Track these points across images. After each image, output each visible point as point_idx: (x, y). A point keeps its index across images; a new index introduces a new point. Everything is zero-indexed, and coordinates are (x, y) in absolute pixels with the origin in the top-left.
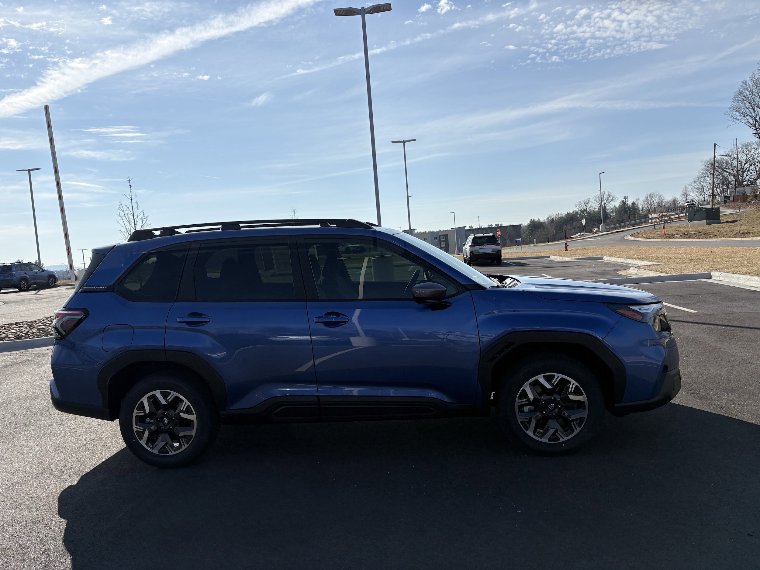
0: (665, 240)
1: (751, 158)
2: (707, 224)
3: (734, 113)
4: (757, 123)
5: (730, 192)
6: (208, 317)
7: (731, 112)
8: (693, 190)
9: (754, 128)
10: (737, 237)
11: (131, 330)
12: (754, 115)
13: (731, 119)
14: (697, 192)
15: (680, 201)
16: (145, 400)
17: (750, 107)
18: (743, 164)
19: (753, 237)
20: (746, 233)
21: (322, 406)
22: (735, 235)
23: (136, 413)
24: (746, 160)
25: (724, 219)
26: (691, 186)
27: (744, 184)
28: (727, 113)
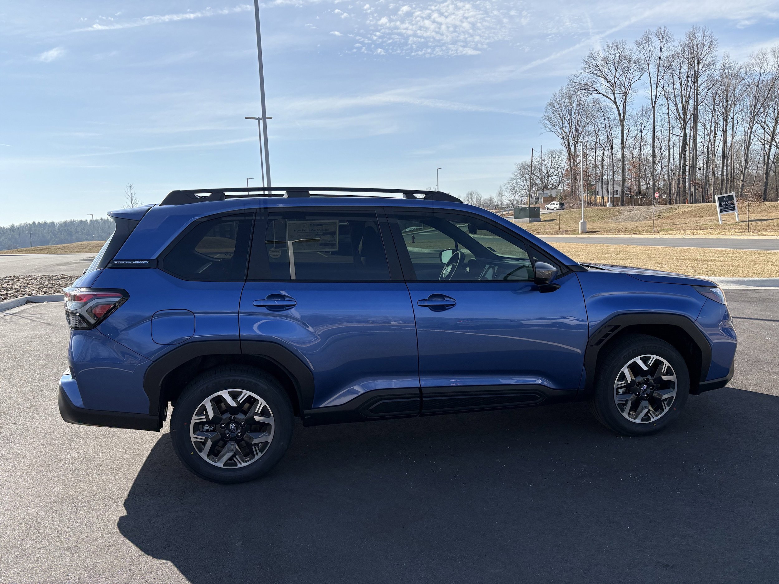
1: (555, 164)
2: (530, 222)
3: (546, 122)
4: (564, 134)
5: (539, 194)
6: (293, 300)
7: (544, 121)
8: (506, 191)
9: (561, 137)
10: (558, 234)
11: (192, 316)
12: (561, 125)
13: (543, 127)
14: (510, 192)
15: (496, 200)
16: (207, 403)
17: (559, 118)
18: (549, 169)
19: (572, 234)
20: (565, 231)
21: (424, 399)
22: (556, 232)
23: (195, 419)
24: (551, 165)
25: (545, 217)
26: (506, 187)
27: (549, 187)
28: (540, 122)
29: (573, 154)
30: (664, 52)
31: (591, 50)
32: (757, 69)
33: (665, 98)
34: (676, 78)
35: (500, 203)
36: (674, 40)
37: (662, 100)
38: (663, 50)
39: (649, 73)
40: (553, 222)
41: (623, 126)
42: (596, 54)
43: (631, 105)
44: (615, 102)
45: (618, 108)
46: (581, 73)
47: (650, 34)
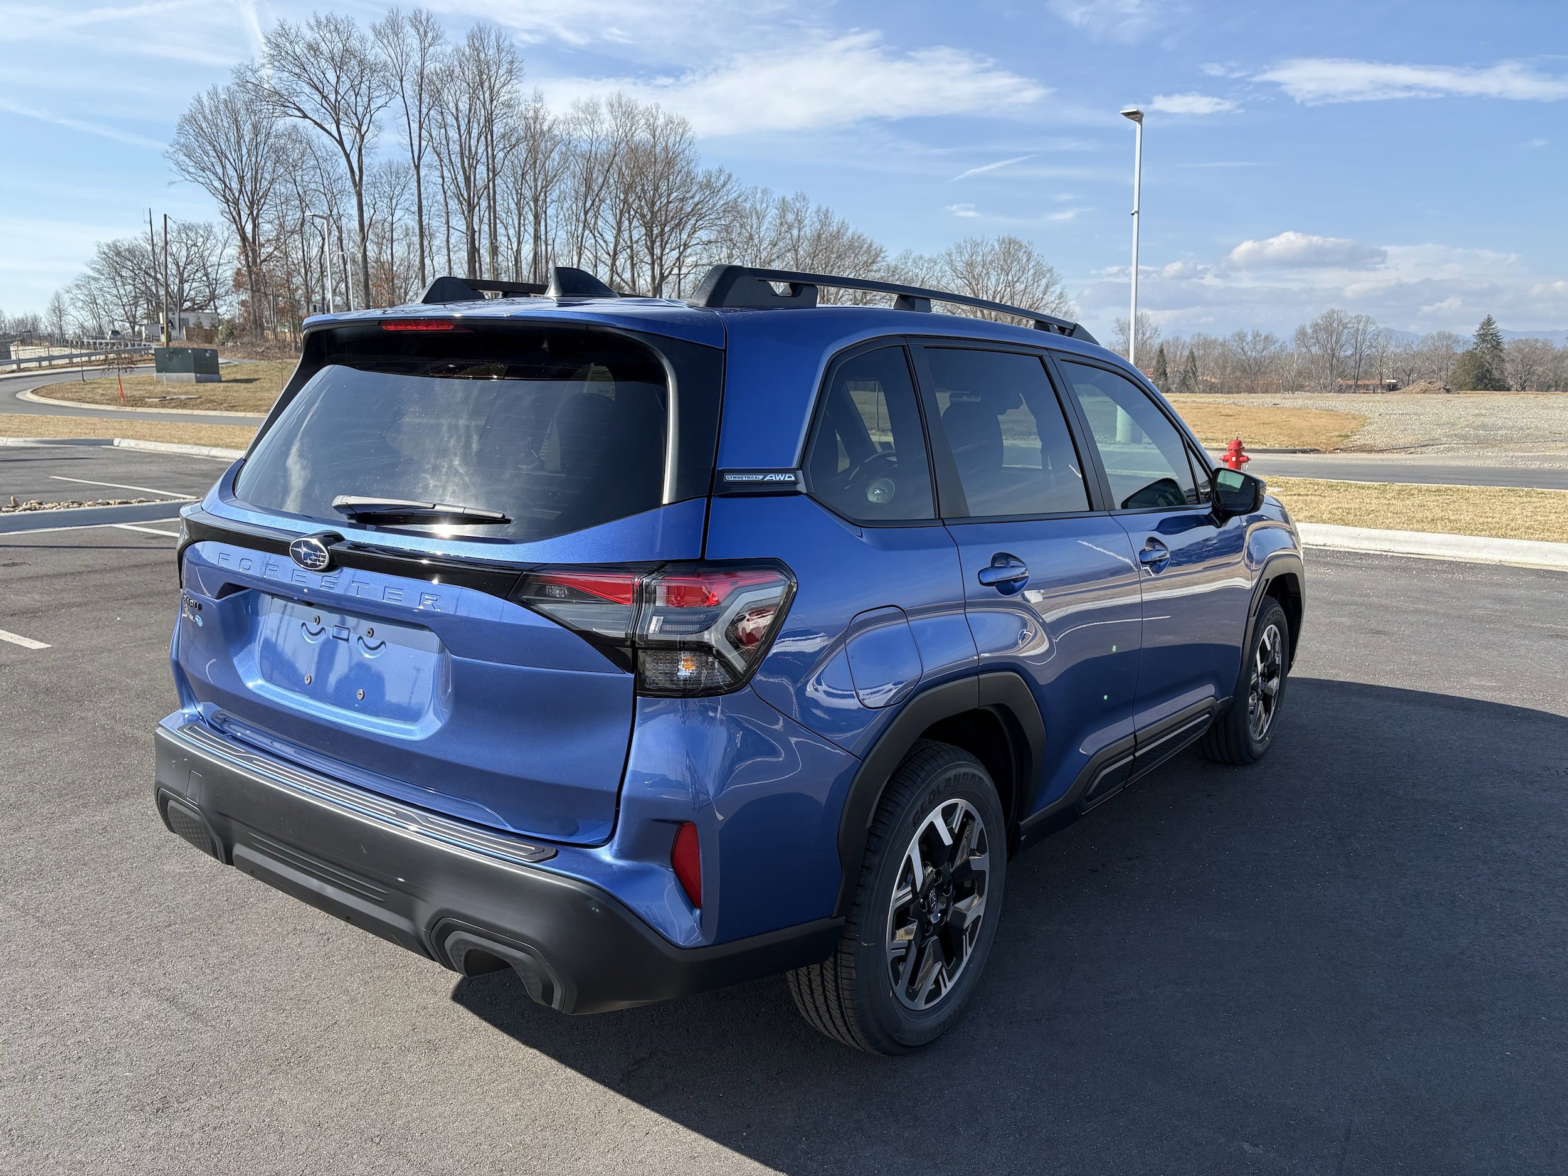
0: (128, 409)
2: (198, 381)
3: (182, 158)
4: (226, 191)
7: (176, 156)
8: (74, 304)
9: (221, 197)
12: (219, 171)
13: (175, 168)
14: (82, 308)
15: (46, 324)
18: (182, 264)
21: (1136, 755)
25: (229, 374)
26: (71, 295)
27: (185, 305)
28: (166, 155)
29: (251, 240)
30: (429, 62)
31: (282, 20)
32: (586, 130)
33: (435, 154)
34: (450, 119)
35: (57, 331)
36: (447, 43)
37: (429, 157)
38: (427, 58)
39: (403, 97)
40: (254, 383)
41: (359, 195)
42: (292, 31)
43: (372, 155)
44: (341, 143)
45: (347, 156)
46: (263, 65)
47: (400, 18)
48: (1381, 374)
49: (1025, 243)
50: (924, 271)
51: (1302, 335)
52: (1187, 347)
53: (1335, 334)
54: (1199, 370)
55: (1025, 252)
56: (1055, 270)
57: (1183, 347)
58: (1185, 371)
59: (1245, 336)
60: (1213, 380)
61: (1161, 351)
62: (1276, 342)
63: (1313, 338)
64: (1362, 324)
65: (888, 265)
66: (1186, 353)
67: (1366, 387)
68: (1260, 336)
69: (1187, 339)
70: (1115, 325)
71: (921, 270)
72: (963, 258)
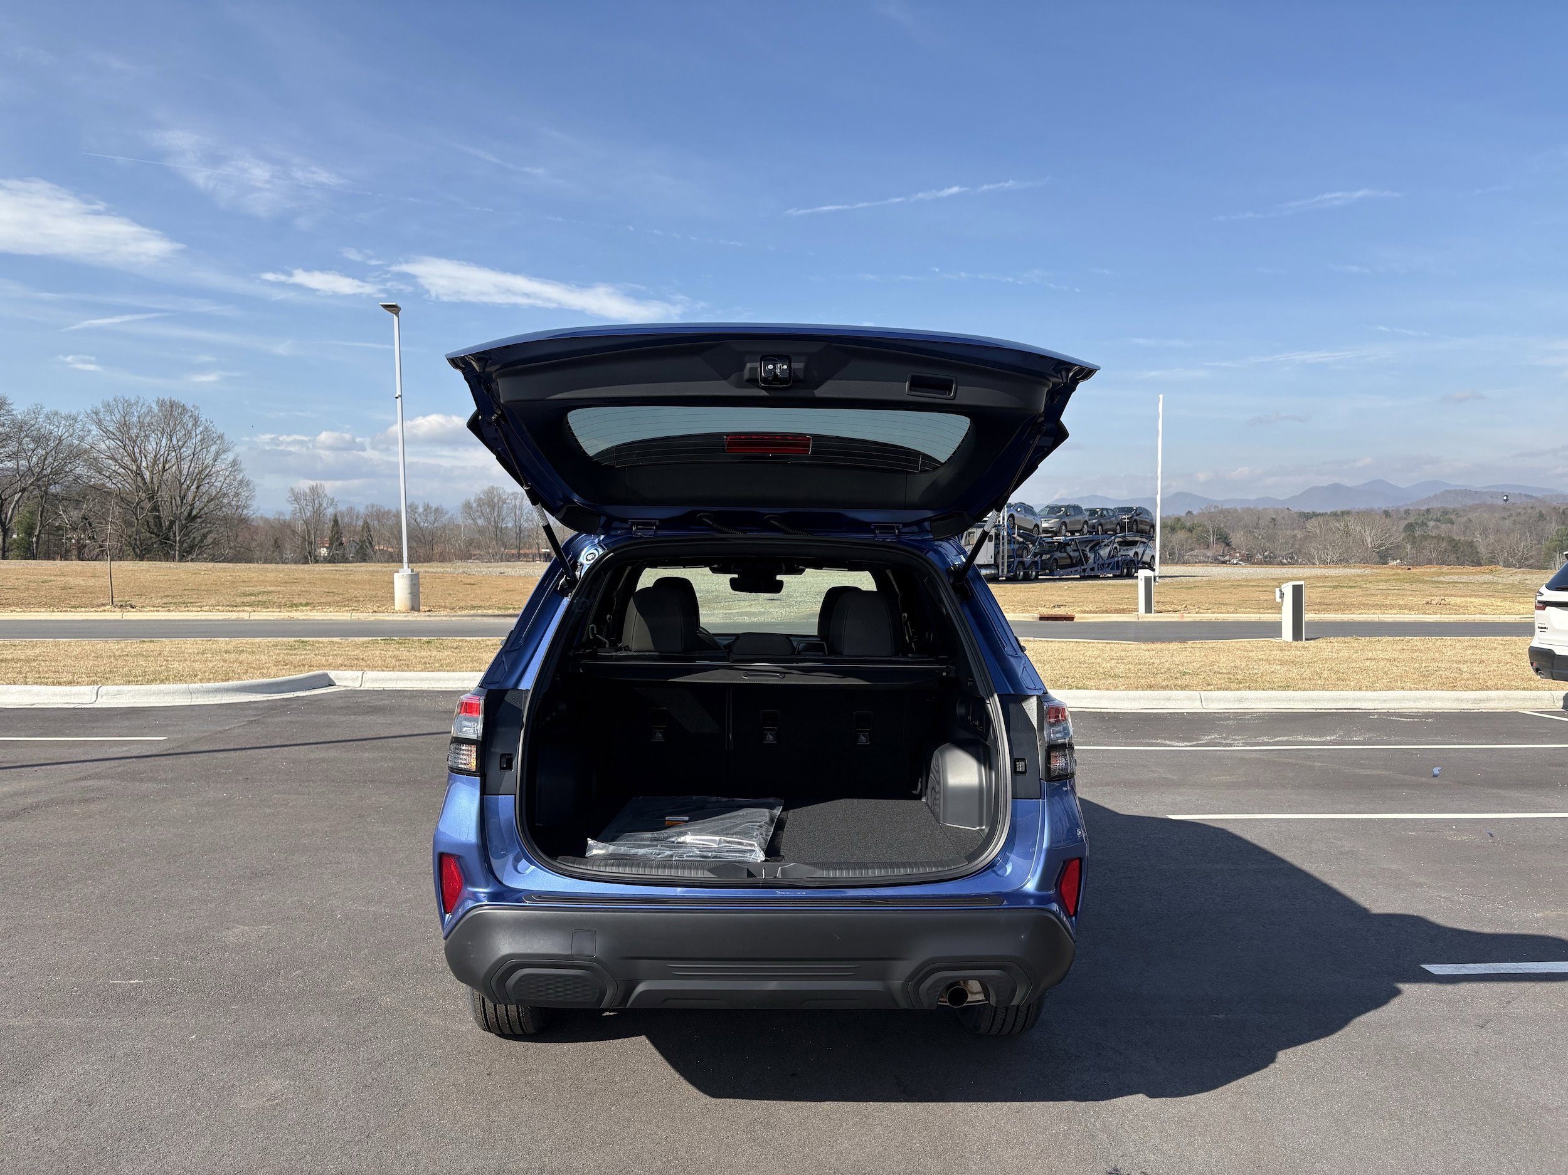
48: (538, 544)
49: (189, 407)
50: (61, 429)
51: (468, 506)
52: (362, 517)
53: (496, 509)
54: (376, 540)
55: (191, 416)
56: (226, 437)
57: (357, 517)
58: (361, 541)
59: (417, 508)
60: (389, 550)
61: (336, 521)
62: (446, 514)
63: (478, 511)
64: (518, 500)
65: (13, 421)
66: (361, 523)
67: (526, 555)
68: (431, 508)
69: (362, 510)
70: (289, 494)
71: (58, 427)
72: (114, 418)
